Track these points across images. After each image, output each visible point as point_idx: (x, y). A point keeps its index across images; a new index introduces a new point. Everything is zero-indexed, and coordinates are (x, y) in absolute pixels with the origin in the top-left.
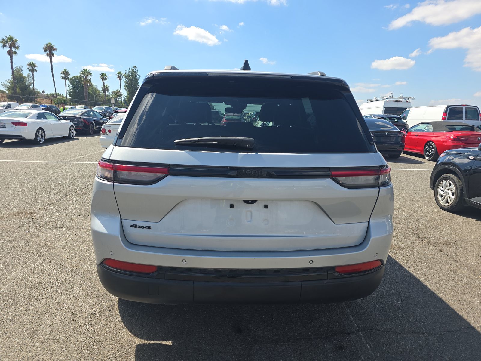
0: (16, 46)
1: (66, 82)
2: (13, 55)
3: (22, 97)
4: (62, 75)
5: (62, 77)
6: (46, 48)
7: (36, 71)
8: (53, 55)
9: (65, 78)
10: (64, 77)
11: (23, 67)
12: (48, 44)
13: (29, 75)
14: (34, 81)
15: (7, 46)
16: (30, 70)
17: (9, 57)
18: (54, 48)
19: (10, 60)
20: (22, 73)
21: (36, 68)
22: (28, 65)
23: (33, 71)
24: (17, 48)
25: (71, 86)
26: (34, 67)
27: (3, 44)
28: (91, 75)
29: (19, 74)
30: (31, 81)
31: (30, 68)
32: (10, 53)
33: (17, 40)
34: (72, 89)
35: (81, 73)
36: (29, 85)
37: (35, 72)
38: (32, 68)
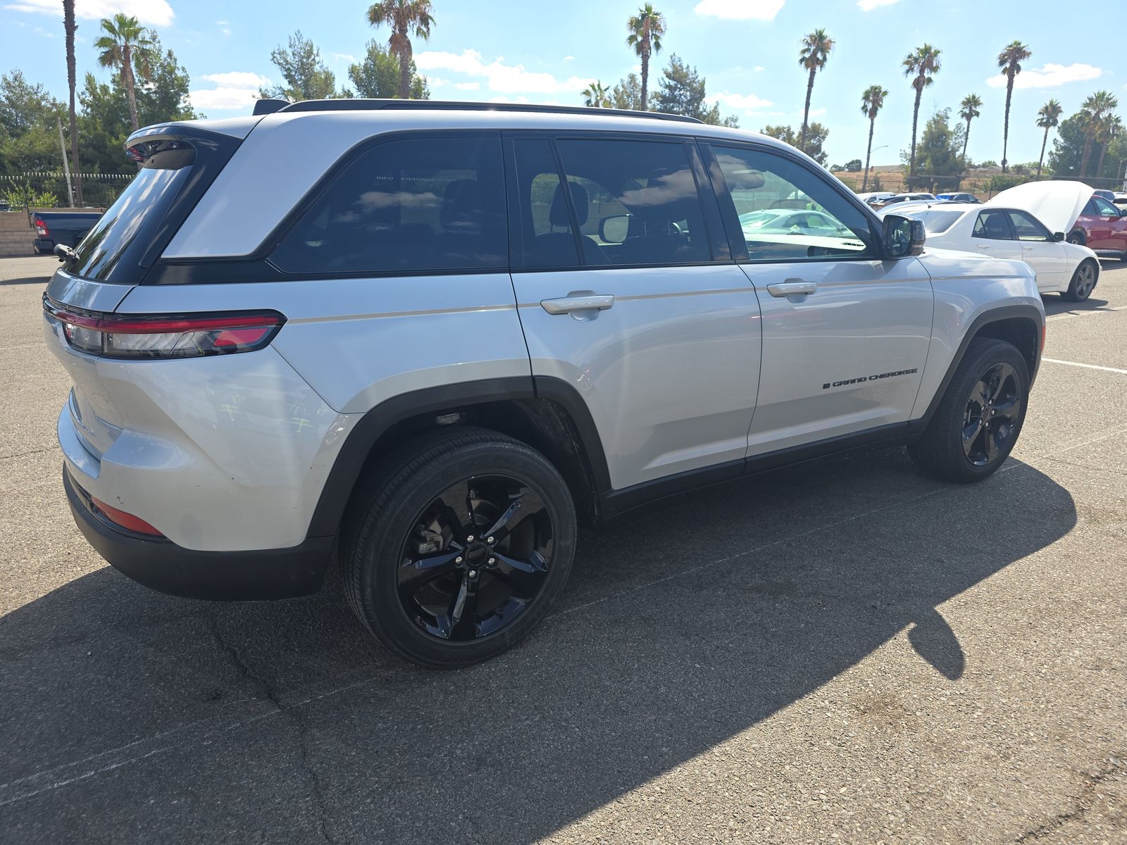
0: (934, 65)
1: (1046, 132)
2: (924, 88)
3: (934, 178)
4: (1041, 117)
5: (1039, 121)
6: (1004, 55)
7: (977, 114)
8: (1019, 69)
9: (1048, 121)
10: (1045, 121)
11: (951, 111)
12: (1011, 46)
13: (959, 126)
14: (967, 139)
15: (915, 68)
16: (964, 115)
17: (914, 91)
18: (1024, 51)
19: (914, 100)
20: (946, 125)
21: (978, 109)
22: (964, 103)
23: (968, 117)
24: (935, 69)
25: (1061, 140)
26: (975, 107)
27: (907, 67)
28: (1113, 105)
29: (938, 128)
30: (960, 140)
31: (964, 110)
32: (919, 85)
33: (939, 52)
34: (1063, 148)
35: (1086, 105)
36: (954, 151)
37: (974, 119)
38: (971, 109)
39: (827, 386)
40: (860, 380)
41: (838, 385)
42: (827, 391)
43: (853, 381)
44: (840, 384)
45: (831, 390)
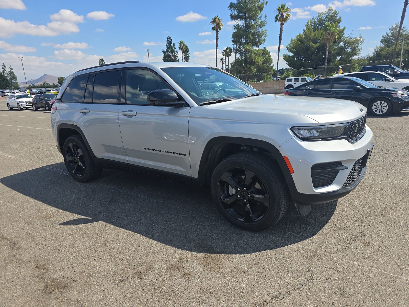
39: (145, 149)
40: (159, 151)
41: (150, 150)
42: (145, 150)
43: (156, 150)
44: (150, 149)
45: (147, 150)
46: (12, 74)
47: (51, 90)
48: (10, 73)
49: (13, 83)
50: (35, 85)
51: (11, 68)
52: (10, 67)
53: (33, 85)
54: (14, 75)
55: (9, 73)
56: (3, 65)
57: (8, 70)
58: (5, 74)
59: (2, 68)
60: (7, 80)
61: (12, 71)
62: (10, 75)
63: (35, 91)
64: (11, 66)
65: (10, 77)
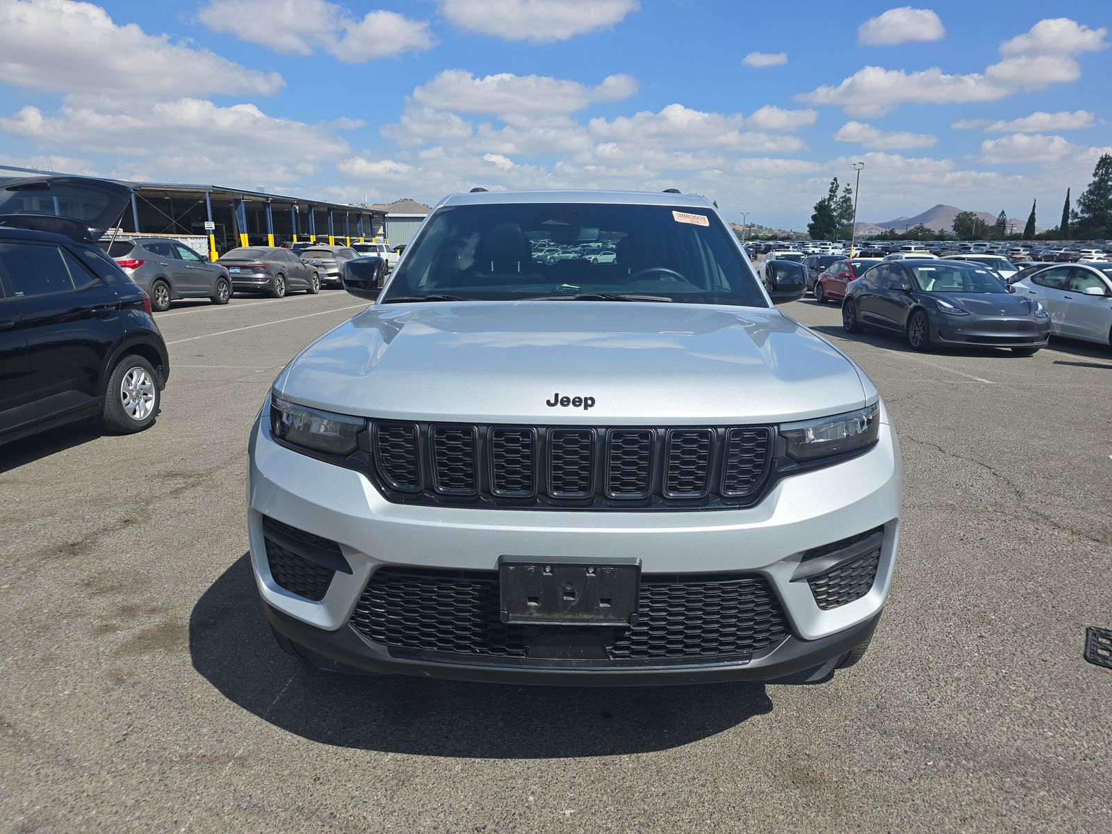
46: (846, 203)
47: (913, 247)
48: (844, 202)
49: (842, 225)
50: (896, 232)
51: (847, 190)
52: (846, 186)
53: (892, 232)
54: (850, 207)
55: (841, 200)
56: (834, 183)
57: (840, 193)
58: (832, 203)
59: (829, 189)
60: (832, 217)
61: (848, 196)
62: (841, 207)
63: (876, 247)
64: (849, 185)
65: (839, 211)
